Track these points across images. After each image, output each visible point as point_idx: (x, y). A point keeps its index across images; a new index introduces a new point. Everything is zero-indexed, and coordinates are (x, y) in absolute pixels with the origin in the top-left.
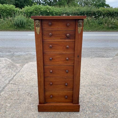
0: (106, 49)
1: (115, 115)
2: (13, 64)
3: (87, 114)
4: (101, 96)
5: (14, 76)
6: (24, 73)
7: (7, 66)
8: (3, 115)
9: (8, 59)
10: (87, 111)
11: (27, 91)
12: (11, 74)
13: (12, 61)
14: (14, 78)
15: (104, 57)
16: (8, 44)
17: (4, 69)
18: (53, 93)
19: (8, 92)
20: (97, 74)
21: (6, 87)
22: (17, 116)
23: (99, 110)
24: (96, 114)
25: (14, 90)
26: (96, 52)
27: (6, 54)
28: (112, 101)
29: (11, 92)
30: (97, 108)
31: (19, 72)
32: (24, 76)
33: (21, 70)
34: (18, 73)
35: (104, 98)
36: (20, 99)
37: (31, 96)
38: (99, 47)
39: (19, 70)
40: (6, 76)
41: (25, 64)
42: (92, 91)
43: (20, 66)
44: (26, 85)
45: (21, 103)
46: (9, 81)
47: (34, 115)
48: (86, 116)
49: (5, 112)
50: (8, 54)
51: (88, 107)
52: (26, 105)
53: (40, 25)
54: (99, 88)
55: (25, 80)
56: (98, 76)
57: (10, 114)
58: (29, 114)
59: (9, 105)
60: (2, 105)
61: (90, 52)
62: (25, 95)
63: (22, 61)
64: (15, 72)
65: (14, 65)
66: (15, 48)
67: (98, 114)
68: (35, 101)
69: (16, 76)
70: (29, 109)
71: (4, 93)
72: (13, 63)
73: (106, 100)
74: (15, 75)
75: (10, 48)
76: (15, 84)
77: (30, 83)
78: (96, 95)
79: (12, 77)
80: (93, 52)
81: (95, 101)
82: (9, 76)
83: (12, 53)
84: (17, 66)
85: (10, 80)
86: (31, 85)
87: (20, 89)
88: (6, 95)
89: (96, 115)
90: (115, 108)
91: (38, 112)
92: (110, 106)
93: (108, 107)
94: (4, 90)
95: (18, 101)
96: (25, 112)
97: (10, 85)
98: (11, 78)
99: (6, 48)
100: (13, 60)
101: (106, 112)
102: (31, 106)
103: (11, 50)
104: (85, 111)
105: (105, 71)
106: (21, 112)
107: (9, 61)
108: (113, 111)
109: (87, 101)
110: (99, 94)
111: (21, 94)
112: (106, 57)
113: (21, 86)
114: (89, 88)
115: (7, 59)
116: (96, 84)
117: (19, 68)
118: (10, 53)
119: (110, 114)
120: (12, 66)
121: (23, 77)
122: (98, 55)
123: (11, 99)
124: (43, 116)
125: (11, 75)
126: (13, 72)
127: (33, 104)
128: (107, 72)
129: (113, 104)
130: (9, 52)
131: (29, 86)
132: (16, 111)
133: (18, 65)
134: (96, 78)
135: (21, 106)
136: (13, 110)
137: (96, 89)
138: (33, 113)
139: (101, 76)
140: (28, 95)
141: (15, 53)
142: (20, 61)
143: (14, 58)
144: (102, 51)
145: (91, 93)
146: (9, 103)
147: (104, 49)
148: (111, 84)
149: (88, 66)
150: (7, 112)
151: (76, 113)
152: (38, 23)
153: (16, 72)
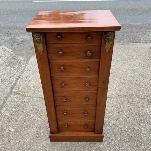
0: (144, 28)
1: (148, 147)
2: (15, 57)
3: (112, 144)
4: (133, 115)
5: (17, 80)
6: (30, 74)
7: (6, 62)
8: (6, 146)
9: (7, 49)
10: (112, 140)
11: (35, 107)
12: (13, 76)
13: (13, 52)
14: (17, 84)
15: (141, 42)
16: (6, 20)
17: (4, 67)
18: (68, 122)
19: (11, 108)
20: (129, 75)
21: (8, 100)
22: (25, 148)
23: (129, 139)
24: (124, 144)
25: (18, 106)
26: (129, 34)
27: (4, 38)
28: (146, 123)
29: (15, 109)
30: (126, 136)
31: (23, 72)
32: (30, 79)
33: (26, 68)
34: (22, 75)
35: (136, 118)
36: (27, 119)
37: (41, 116)
38: (135, 23)
39: (23, 69)
40: (7, 80)
41: (31, 57)
42: (120, 106)
43: (25, 60)
44: (34, 95)
45: (28, 127)
46: (11, 89)
47: (45, 147)
48: (111, 148)
49: (9, 142)
50: (6, 38)
51: (114, 134)
52: (35, 130)
53: (42, 40)
54: (130, 100)
55: (32, 86)
56: (131, 80)
57: (15, 144)
58: (39, 144)
59: (13, 130)
60: (5, 130)
61: (121, 34)
62: (33, 113)
63: (26, 51)
64: (18, 72)
65: (17, 60)
66: (16, 28)
67: (126, 145)
68: (46, 124)
69: (20, 79)
70: (39, 137)
71: (6, 110)
72: (14, 55)
73: (139, 122)
74: (19, 77)
75: (10, 28)
76: (20, 94)
77: (39, 92)
78: (125, 114)
79: (15, 81)
80: (126, 32)
81: (124, 124)
82: (11, 79)
83: (12, 36)
84: (21, 61)
85: (12, 86)
86: (40, 96)
87: (25, 103)
88: (8, 113)
89: (124, 147)
90: (149, 134)
91: (50, 142)
92: (143, 132)
93: (140, 134)
94: (5, 105)
95: (25, 124)
96: (34, 141)
97: (12, 96)
98: (14, 83)
99: (3, 27)
100: (14, 50)
101: (138, 141)
102: (42, 131)
103: (11, 32)
104: (110, 140)
105: (140, 70)
106: (29, 142)
107: (9, 52)
108: (146, 140)
109: (114, 123)
110: (130, 111)
111: (28, 112)
112: (143, 42)
113: (27, 98)
114: (117, 101)
115: (5, 47)
116: (126, 93)
117: (24, 65)
118: (10, 37)
119: (143, 145)
120: (13, 61)
121: (30, 81)
122: (132, 39)
123: (16, 121)
124: (56, 148)
125: (12, 78)
126: (15, 72)
127: (44, 128)
128: (143, 71)
129: (148, 128)
130: (9, 35)
131: (37, 97)
132: (23, 140)
133: (21, 59)
134: (127, 83)
135: (29, 131)
136: (18, 138)
137: (126, 103)
138: (44, 143)
139: (134, 78)
140: (36, 114)
141: (16, 37)
142: (24, 51)
143: (16, 45)
144: (138, 31)
145: (120, 110)
146: (13, 127)
147: (141, 27)
148: (146, 94)
149: (117, 60)
150: (11, 141)
151: (98, 143)
152: (39, 38)
153: (20, 73)
